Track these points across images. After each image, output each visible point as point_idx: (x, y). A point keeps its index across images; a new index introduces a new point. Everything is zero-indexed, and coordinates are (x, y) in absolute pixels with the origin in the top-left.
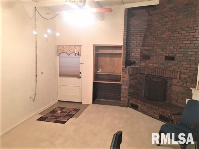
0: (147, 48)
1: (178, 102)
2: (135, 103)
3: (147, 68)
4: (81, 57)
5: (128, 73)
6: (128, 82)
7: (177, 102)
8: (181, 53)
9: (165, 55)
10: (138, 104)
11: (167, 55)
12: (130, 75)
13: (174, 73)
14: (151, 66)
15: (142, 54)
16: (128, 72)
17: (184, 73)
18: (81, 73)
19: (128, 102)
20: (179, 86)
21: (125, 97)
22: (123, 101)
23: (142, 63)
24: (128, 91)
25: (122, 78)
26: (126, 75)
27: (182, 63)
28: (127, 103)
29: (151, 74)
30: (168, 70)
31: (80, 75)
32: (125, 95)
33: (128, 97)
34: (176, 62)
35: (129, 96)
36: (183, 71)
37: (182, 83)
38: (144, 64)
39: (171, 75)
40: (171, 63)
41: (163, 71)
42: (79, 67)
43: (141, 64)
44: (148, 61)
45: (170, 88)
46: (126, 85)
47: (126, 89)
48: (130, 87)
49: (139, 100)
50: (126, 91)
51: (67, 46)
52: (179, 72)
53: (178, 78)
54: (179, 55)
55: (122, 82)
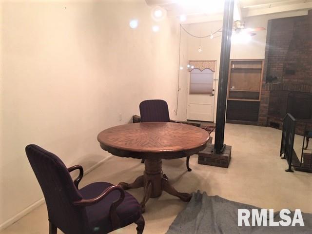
0: (291, 62)
2: (276, 122)
3: (291, 84)
4: (215, 73)
5: (268, 89)
6: (269, 99)
10: (279, 122)
12: (271, 92)
14: (296, 82)
15: (285, 69)
16: (268, 88)
18: (213, 90)
19: (268, 121)
21: (264, 116)
22: (262, 120)
24: (267, 109)
25: (262, 94)
26: (266, 92)
29: (295, 90)
31: (213, 92)
32: (263, 114)
35: (268, 114)
38: (286, 80)
41: (309, 87)
42: (212, 84)
43: (283, 80)
44: (292, 76)
46: (266, 103)
47: (265, 107)
48: (271, 104)
51: (200, 61)
55: (261, 99)
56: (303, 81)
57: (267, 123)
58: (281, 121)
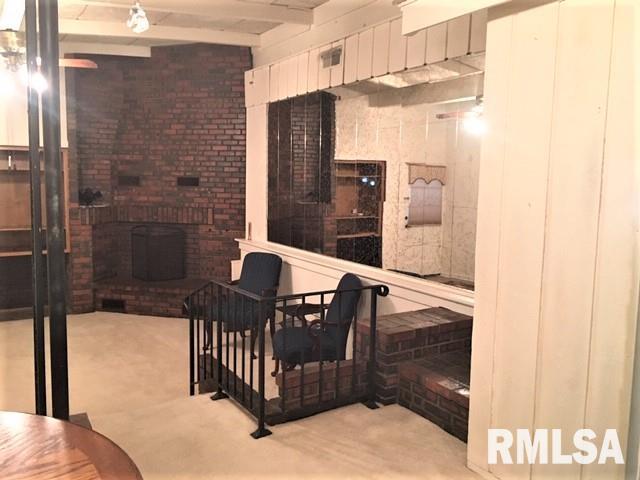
0: (128, 157)
1: (214, 272)
2: (116, 297)
3: (134, 206)
5: (87, 223)
6: (90, 244)
7: (211, 274)
8: (210, 169)
9: (177, 174)
10: (123, 297)
11: (182, 174)
12: (94, 227)
13: (200, 214)
14: (145, 202)
15: (116, 173)
16: (87, 219)
17: (221, 212)
19: (95, 295)
20: (213, 239)
21: (84, 287)
22: (81, 298)
23: (119, 195)
24: (92, 270)
25: (72, 235)
26: (83, 228)
27: (214, 190)
28: (91, 301)
29: (145, 220)
30: (187, 208)
32: (84, 282)
33: (92, 284)
34: (203, 189)
35: (94, 281)
36: (217, 206)
37: (217, 232)
38: (123, 198)
39: (196, 218)
40: (192, 192)
41: (175, 211)
43: (116, 198)
44: (134, 190)
45: (194, 246)
46: (86, 255)
47: (84, 266)
48: (97, 256)
50: (87, 270)
52: (210, 210)
53: (210, 222)
54: (206, 174)
55: (72, 247)
56: (160, 199)
57: (94, 303)
58: (127, 293)
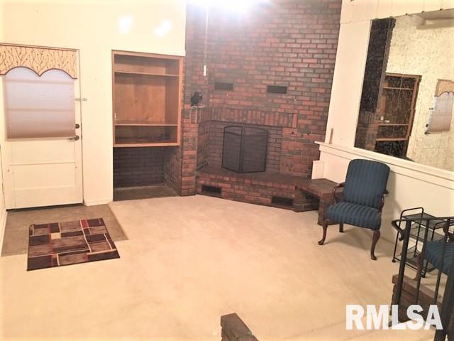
0: (225, 66)
1: (293, 168)
2: (213, 184)
3: (227, 108)
4: (77, 82)
6: (197, 140)
7: (290, 170)
8: (299, 79)
9: (268, 83)
10: (220, 185)
11: (272, 83)
12: (200, 126)
13: (286, 118)
14: (236, 105)
15: (213, 79)
16: (196, 119)
17: (305, 117)
18: (77, 126)
19: (196, 183)
20: (294, 141)
21: (191, 175)
22: (188, 183)
23: (213, 98)
24: (196, 161)
25: (182, 131)
26: (192, 126)
27: (300, 98)
28: (194, 186)
29: (236, 120)
30: (274, 112)
31: (78, 132)
32: (190, 170)
33: (196, 172)
34: (290, 97)
35: (197, 170)
36: (301, 112)
37: (299, 134)
38: (217, 101)
39: (281, 122)
40: (278, 99)
41: (263, 115)
42: (73, 111)
43: (211, 101)
44: (228, 94)
45: (277, 145)
46: (193, 149)
47: (191, 157)
48: (201, 150)
49: (226, 176)
50: (192, 161)
51: (32, 47)
52: (295, 115)
53: (294, 126)
54: (295, 84)
55: (182, 141)
56: (250, 103)
58: (224, 182)
